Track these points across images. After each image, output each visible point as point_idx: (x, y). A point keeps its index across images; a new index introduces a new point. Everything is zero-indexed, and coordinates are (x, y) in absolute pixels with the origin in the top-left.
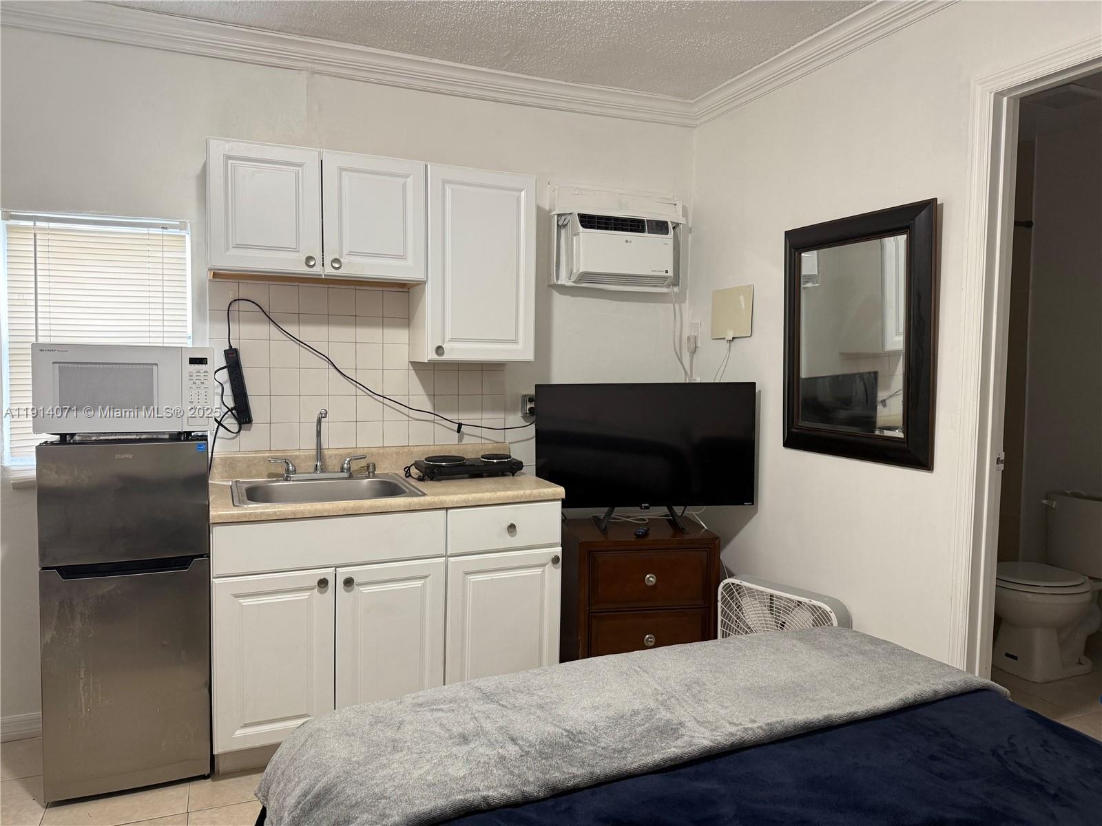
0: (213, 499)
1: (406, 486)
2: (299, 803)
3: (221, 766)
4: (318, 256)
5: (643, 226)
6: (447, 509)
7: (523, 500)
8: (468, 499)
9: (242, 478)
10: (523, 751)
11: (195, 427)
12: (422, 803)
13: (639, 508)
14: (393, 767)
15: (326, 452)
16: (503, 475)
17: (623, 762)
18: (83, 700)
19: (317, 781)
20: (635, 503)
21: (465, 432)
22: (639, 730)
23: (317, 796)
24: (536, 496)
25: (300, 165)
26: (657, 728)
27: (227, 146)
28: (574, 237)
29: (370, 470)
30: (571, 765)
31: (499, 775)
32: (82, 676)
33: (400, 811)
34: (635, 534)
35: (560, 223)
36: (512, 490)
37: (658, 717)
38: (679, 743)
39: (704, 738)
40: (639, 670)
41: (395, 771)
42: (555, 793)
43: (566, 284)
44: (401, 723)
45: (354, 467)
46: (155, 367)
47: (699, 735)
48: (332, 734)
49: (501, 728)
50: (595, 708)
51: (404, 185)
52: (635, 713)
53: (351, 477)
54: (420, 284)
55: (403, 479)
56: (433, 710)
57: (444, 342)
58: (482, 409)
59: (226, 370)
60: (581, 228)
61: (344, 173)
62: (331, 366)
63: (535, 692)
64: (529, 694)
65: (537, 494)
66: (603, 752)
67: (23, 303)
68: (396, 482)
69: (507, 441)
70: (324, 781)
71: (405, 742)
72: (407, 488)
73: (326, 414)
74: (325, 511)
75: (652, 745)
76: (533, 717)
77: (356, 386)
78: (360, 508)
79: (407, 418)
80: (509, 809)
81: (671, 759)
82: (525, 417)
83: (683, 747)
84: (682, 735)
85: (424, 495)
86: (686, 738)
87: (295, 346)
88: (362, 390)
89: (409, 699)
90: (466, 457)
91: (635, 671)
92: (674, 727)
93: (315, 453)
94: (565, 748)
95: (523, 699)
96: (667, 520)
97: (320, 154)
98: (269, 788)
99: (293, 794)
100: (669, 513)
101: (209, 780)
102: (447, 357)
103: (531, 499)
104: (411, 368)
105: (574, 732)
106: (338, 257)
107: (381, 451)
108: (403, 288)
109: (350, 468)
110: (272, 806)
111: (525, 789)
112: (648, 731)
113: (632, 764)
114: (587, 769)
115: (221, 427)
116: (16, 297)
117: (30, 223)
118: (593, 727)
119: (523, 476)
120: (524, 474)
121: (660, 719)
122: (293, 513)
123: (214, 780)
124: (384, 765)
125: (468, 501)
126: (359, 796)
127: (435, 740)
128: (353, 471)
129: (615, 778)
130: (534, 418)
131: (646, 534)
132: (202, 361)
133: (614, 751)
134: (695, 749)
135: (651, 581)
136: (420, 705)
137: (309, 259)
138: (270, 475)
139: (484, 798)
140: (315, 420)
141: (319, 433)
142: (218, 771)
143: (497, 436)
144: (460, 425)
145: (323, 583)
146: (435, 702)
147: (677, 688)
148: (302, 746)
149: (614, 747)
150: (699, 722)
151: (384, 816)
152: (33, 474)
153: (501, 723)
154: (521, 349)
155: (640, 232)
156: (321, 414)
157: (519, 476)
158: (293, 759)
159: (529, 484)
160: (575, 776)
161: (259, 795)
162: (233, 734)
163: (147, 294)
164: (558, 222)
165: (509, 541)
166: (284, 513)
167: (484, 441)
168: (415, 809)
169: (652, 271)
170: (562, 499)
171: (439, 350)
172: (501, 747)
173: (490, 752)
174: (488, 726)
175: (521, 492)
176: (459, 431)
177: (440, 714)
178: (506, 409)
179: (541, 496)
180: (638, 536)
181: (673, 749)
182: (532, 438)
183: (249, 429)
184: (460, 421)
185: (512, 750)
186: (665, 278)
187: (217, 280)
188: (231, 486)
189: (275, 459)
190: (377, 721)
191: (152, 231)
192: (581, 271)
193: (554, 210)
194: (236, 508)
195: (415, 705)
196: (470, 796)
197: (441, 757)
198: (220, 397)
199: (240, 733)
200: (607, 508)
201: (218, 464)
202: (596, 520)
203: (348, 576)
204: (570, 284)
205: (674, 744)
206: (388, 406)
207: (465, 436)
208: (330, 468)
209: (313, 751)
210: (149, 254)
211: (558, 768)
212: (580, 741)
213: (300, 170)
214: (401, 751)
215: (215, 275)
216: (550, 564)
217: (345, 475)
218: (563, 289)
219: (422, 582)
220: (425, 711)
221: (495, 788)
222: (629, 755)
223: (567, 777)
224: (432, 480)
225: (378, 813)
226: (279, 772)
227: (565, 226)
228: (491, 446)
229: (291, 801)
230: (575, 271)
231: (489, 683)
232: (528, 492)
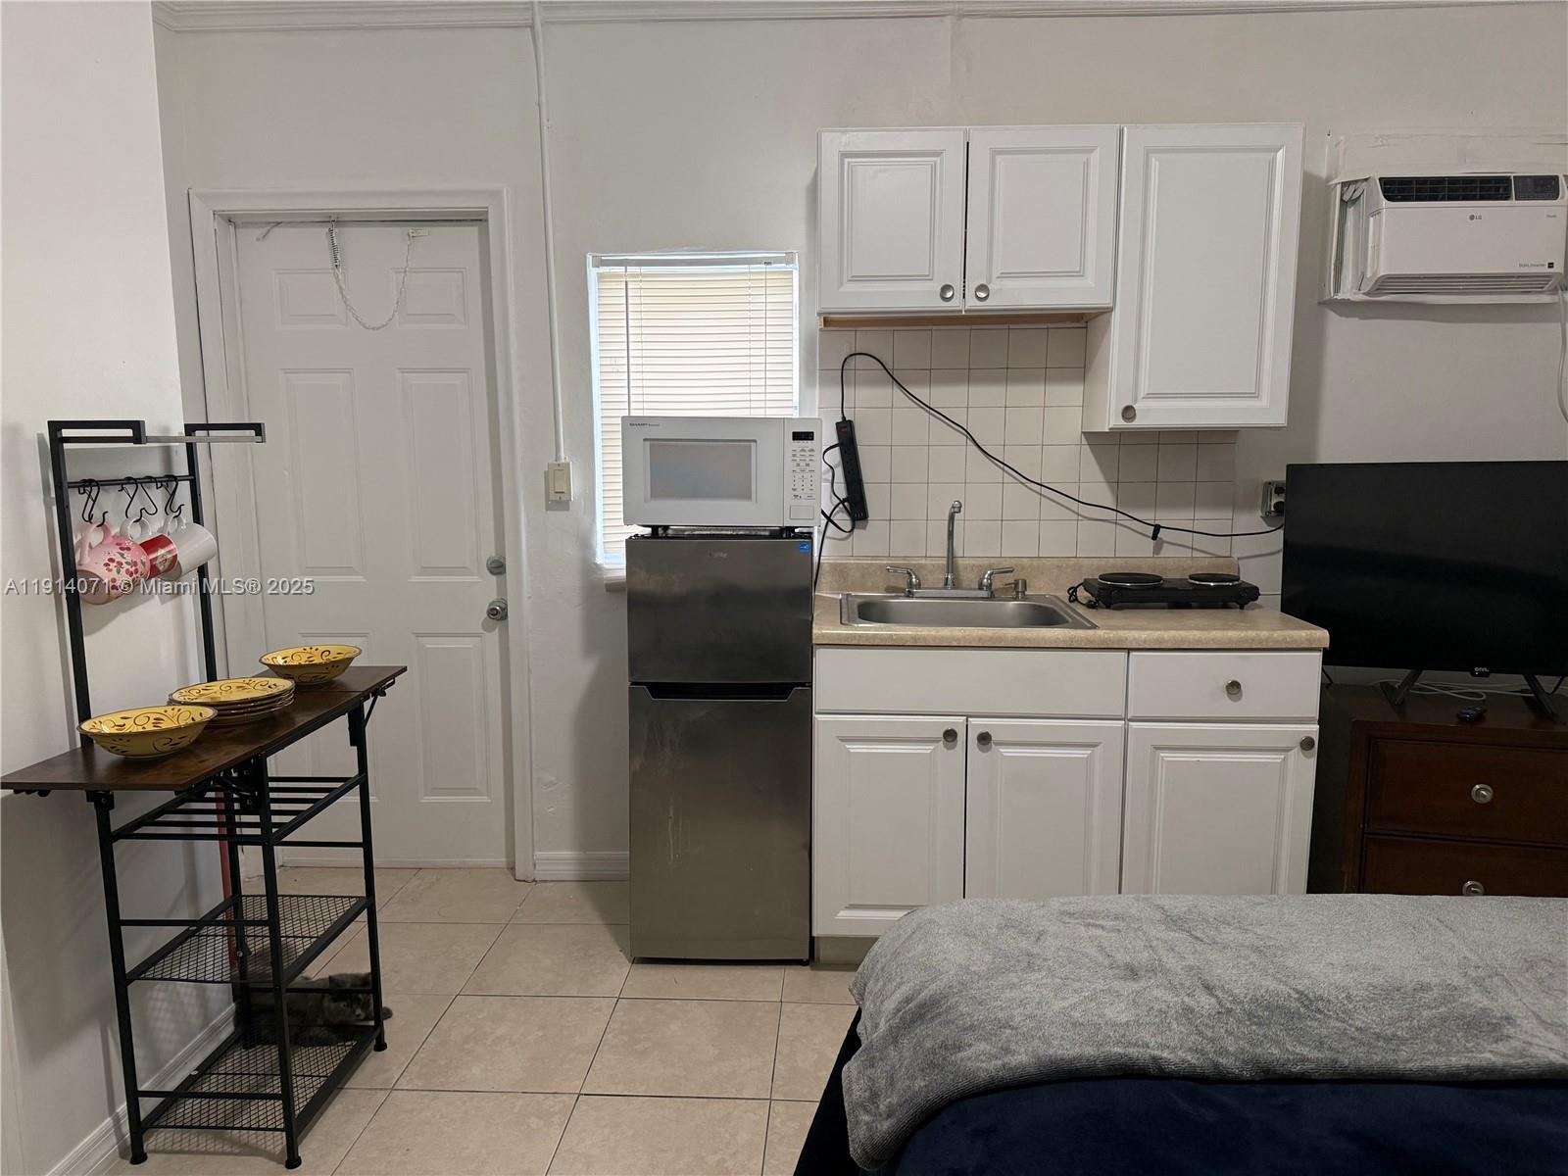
0: (818, 615)
1: (1068, 615)
2: (899, 1010)
3: (823, 952)
4: (958, 285)
5: (1507, 189)
6: (1129, 650)
7: (1254, 647)
8: (1163, 638)
9: (854, 591)
10: (1222, 1006)
11: (799, 524)
12: (1062, 1045)
13: (1468, 673)
14: (1024, 989)
15: (960, 562)
16: (1225, 607)
17: (1391, 1057)
18: (671, 842)
19: (923, 987)
20: (1463, 662)
21: (1165, 539)
22: (1425, 1013)
23: (922, 1006)
24: (1278, 642)
25: (937, 154)
26: (1462, 1017)
27: (844, 138)
28: (1371, 219)
29: (1018, 589)
30: (1300, 1043)
31: (1182, 1032)
32: (671, 814)
33: (1030, 1049)
34: (1458, 716)
35: (1346, 198)
36: (1235, 629)
37: (1464, 1000)
38: (1502, 1047)
39: (1551, 1049)
40: (1439, 924)
41: (1027, 995)
42: (1269, 1077)
43: (1351, 298)
44: (1041, 934)
45: (997, 584)
46: (753, 444)
47: (1541, 1043)
48: (947, 931)
49: (1191, 968)
50: (1350, 968)
51: (1086, 164)
52: (1424, 988)
53: (992, 597)
54: (1105, 312)
55: (1065, 604)
56: (1088, 925)
57: (1136, 400)
58: (1195, 504)
59: (837, 449)
60: (1384, 202)
61: (999, 158)
62: (970, 443)
63: (1250, 927)
64: (1240, 928)
65: (1280, 639)
66: (1357, 1034)
67: (616, 369)
68: (1056, 608)
69: (1235, 556)
70: (932, 988)
71: (1045, 960)
72: (1071, 617)
73: (960, 508)
74: (954, 639)
75: (1449, 1041)
76: (1243, 962)
77: (1003, 470)
78: (1000, 639)
79: (1075, 517)
80: (1191, 1083)
81: (1481, 1070)
82: (1267, 517)
83: (1509, 1056)
84: (1508, 1037)
85: (1094, 627)
86: (1514, 1043)
87: (923, 414)
88: (1013, 476)
89: (1055, 904)
90: (1164, 577)
91: (1430, 925)
92: (1494, 1021)
93: (945, 562)
94: (1293, 1015)
95: (1229, 935)
96: (1524, 697)
97: (967, 133)
98: (865, 985)
99: (894, 998)
100: (1529, 688)
101: (808, 967)
102: (1140, 422)
103: (1270, 645)
104: (1084, 441)
105: (1311, 995)
106: (984, 283)
107: (1035, 563)
108: (1078, 321)
109: (991, 584)
110: (869, 1007)
111: (1220, 1060)
112: (1444, 1019)
113: (1408, 1062)
114: (1329, 1054)
115: (831, 525)
116: (608, 362)
117: (621, 269)
118: (1344, 995)
119: (1257, 610)
120: (1260, 607)
121: (1469, 1005)
122: (914, 638)
123: (812, 969)
124: (1014, 984)
125: (1162, 641)
126: (976, 1018)
127: (1088, 965)
128: (996, 590)
129: (1374, 1078)
130: (1282, 520)
131: (1480, 718)
132: (807, 436)
133: (1378, 1037)
134: (1531, 1063)
135: (1484, 796)
136: (1071, 915)
137: (946, 288)
138: (891, 589)
139: (1154, 1059)
140: (947, 517)
141: (951, 534)
142: (819, 958)
143: (1220, 547)
144: (1157, 528)
145: (950, 735)
146: (1093, 915)
147: (1508, 963)
148: (910, 937)
149: (1377, 1030)
150: (1543, 1022)
151: (1007, 1051)
152: (623, 573)
153: (1191, 960)
154: (1268, 408)
155: (1501, 199)
156: (953, 507)
157: (1253, 609)
158: (896, 954)
159: (1268, 622)
160: (1304, 1060)
161: (855, 991)
162: (836, 915)
163: (747, 352)
164: (1342, 195)
165: (1227, 707)
166: (901, 637)
167: (1196, 554)
168: (1051, 1052)
169: (1521, 265)
170: (1324, 649)
171: (1128, 412)
172: (1188, 995)
173: (1169, 997)
174: (1170, 961)
175: (1252, 634)
176: (1155, 537)
177: (1099, 932)
178: (1235, 504)
179: (1286, 642)
180: (1462, 720)
181: (1489, 1055)
182: (1279, 552)
183: (864, 528)
184: (1157, 522)
185: (1205, 1003)
186: (1548, 276)
187: (830, 328)
188: (841, 600)
189: (896, 567)
190: (1007, 925)
191: (755, 268)
192: (1382, 274)
193: (1336, 177)
194: (843, 627)
195: (1063, 913)
196: (1133, 1052)
197: (1095, 989)
198: (829, 484)
199: (844, 914)
200: (1409, 671)
201: (828, 572)
202: (1387, 688)
203: (984, 730)
204: (1360, 297)
205: (1489, 1048)
206: (1048, 498)
207: (1165, 545)
208: (965, 584)
209: (921, 947)
210: (750, 299)
211: (1277, 1043)
212: (1319, 1011)
213: (938, 162)
214: (1039, 970)
215: (827, 322)
216: (1298, 749)
217: (984, 593)
218: (1347, 308)
219: (1089, 752)
220: (1078, 923)
221: (1173, 1050)
222: (1404, 1048)
223: (1291, 1057)
224: (1108, 607)
225: (1000, 1045)
226: (879, 966)
227: (1354, 201)
228: (1206, 562)
229: (890, 1005)
230: (1369, 274)
231: (1178, 904)
232: (1264, 634)
